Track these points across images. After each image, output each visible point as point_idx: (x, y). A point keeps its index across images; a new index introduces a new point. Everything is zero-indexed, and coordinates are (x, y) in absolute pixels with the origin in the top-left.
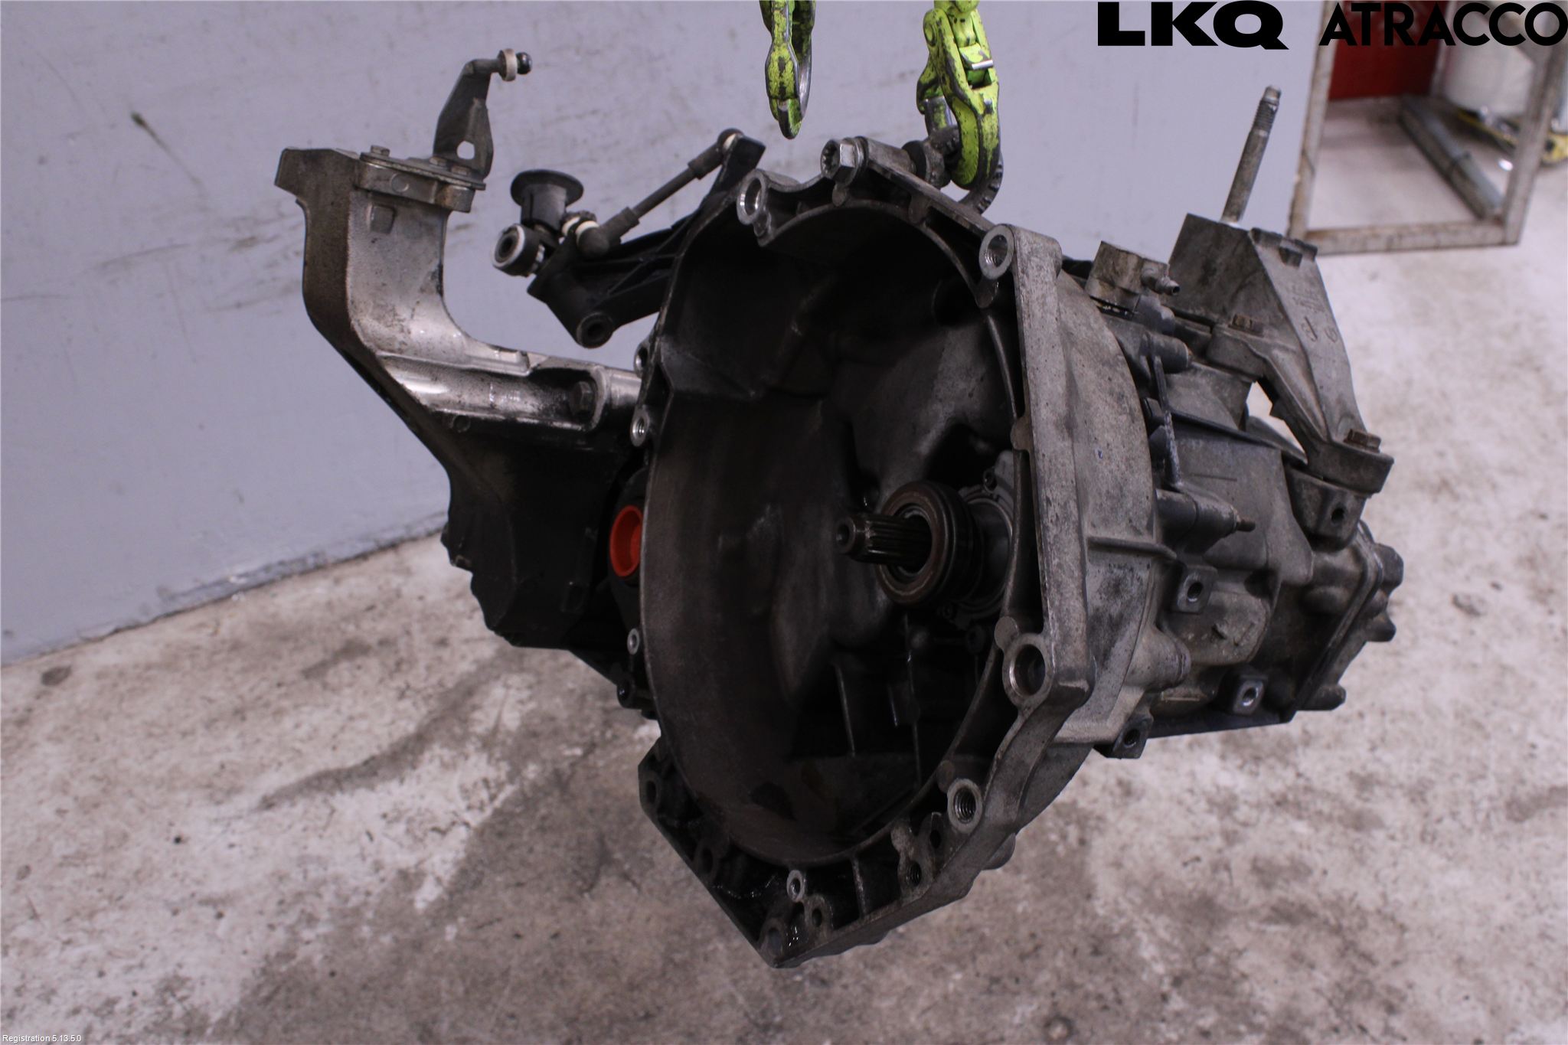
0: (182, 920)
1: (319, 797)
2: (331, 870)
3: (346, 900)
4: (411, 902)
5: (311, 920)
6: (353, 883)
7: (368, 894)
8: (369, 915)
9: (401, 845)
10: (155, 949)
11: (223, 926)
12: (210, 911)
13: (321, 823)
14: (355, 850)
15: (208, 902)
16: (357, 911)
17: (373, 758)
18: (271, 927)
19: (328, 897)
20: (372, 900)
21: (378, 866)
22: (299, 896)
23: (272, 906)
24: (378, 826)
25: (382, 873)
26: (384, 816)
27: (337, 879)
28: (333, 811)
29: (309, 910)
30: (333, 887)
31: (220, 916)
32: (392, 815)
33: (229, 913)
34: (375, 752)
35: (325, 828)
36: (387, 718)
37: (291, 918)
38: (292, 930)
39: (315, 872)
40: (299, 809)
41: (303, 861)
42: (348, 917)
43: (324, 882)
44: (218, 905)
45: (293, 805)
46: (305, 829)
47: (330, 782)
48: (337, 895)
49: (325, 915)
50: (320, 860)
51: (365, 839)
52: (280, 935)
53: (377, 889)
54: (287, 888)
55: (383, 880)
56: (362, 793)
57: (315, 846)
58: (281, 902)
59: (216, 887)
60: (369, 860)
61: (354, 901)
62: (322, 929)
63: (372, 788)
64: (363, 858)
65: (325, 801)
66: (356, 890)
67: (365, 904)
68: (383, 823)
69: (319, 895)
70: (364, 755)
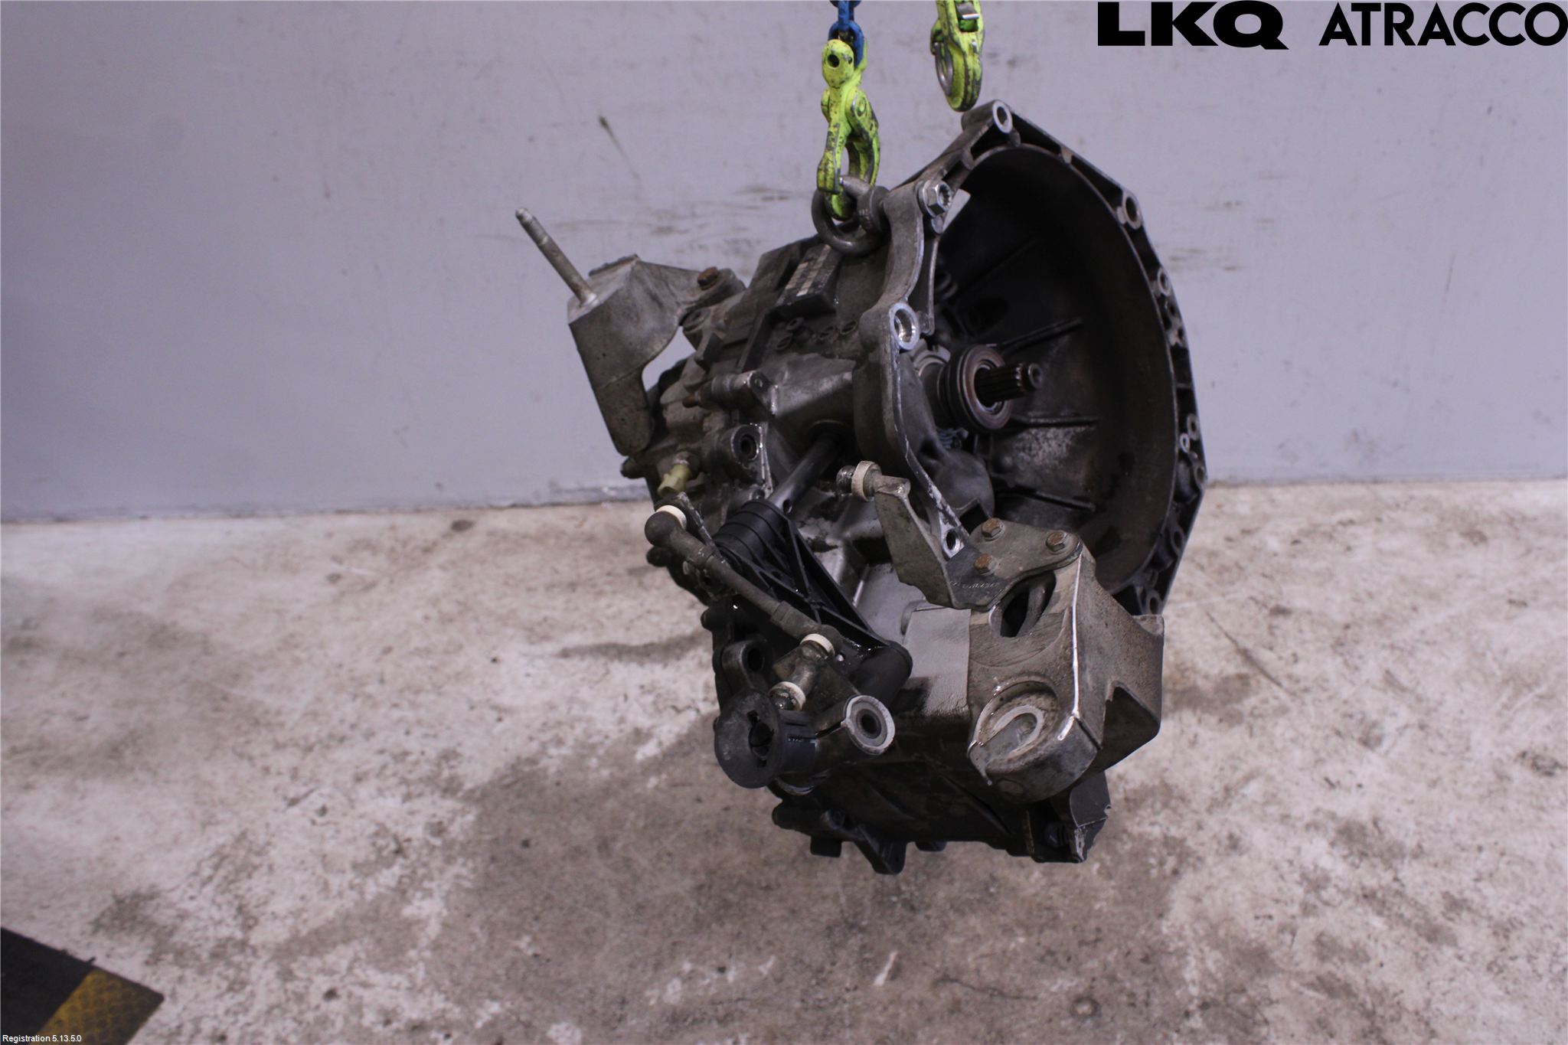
0: (475, 713)
1: (602, 660)
2: (588, 713)
3: (590, 736)
4: (634, 752)
5: (559, 742)
6: (599, 726)
7: (607, 737)
8: (601, 752)
9: (645, 711)
10: (448, 728)
11: (500, 726)
12: (494, 715)
13: (595, 678)
14: (610, 704)
15: (497, 708)
16: (593, 747)
17: (652, 644)
18: (531, 739)
19: (579, 730)
20: (608, 742)
21: (622, 720)
22: (559, 723)
23: (537, 724)
24: (634, 692)
25: (623, 726)
26: (642, 687)
27: (589, 720)
28: (608, 672)
29: (561, 735)
30: (584, 725)
31: (500, 720)
32: (646, 688)
33: (507, 721)
34: (656, 640)
35: (597, 682)
36: (675, 619)
37: (548, 736)
38: (544, 745)
39: (576, 711)
40: (584, 664)
41: (571, 700)
42: (586, 748)
43: (579, 719)
44: (501, 712)
45: (582, 659)
46: (583, 679)
47: (613, 652)
48: (585, 731)
49: (570, 742)
50: (584, 705)
51: (621, 698)
52: (534, 746)
53: (614, 735)
54: (553, 716)
55: (621, 731)
56: (634, 666)
57: (584, 693)
58: (545, 724)
59: (505, 700)
60: (618, 715)
61: (595, 739)
62: (565, 751)
63: (641, 664)
64: (614, 711)
65: (605, 664)
66: (599, 732)
67: (602, 743)
68: (639, 691)
69: (572, 727)
70: (646, 640)
